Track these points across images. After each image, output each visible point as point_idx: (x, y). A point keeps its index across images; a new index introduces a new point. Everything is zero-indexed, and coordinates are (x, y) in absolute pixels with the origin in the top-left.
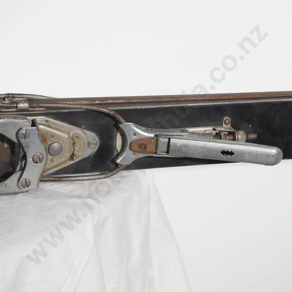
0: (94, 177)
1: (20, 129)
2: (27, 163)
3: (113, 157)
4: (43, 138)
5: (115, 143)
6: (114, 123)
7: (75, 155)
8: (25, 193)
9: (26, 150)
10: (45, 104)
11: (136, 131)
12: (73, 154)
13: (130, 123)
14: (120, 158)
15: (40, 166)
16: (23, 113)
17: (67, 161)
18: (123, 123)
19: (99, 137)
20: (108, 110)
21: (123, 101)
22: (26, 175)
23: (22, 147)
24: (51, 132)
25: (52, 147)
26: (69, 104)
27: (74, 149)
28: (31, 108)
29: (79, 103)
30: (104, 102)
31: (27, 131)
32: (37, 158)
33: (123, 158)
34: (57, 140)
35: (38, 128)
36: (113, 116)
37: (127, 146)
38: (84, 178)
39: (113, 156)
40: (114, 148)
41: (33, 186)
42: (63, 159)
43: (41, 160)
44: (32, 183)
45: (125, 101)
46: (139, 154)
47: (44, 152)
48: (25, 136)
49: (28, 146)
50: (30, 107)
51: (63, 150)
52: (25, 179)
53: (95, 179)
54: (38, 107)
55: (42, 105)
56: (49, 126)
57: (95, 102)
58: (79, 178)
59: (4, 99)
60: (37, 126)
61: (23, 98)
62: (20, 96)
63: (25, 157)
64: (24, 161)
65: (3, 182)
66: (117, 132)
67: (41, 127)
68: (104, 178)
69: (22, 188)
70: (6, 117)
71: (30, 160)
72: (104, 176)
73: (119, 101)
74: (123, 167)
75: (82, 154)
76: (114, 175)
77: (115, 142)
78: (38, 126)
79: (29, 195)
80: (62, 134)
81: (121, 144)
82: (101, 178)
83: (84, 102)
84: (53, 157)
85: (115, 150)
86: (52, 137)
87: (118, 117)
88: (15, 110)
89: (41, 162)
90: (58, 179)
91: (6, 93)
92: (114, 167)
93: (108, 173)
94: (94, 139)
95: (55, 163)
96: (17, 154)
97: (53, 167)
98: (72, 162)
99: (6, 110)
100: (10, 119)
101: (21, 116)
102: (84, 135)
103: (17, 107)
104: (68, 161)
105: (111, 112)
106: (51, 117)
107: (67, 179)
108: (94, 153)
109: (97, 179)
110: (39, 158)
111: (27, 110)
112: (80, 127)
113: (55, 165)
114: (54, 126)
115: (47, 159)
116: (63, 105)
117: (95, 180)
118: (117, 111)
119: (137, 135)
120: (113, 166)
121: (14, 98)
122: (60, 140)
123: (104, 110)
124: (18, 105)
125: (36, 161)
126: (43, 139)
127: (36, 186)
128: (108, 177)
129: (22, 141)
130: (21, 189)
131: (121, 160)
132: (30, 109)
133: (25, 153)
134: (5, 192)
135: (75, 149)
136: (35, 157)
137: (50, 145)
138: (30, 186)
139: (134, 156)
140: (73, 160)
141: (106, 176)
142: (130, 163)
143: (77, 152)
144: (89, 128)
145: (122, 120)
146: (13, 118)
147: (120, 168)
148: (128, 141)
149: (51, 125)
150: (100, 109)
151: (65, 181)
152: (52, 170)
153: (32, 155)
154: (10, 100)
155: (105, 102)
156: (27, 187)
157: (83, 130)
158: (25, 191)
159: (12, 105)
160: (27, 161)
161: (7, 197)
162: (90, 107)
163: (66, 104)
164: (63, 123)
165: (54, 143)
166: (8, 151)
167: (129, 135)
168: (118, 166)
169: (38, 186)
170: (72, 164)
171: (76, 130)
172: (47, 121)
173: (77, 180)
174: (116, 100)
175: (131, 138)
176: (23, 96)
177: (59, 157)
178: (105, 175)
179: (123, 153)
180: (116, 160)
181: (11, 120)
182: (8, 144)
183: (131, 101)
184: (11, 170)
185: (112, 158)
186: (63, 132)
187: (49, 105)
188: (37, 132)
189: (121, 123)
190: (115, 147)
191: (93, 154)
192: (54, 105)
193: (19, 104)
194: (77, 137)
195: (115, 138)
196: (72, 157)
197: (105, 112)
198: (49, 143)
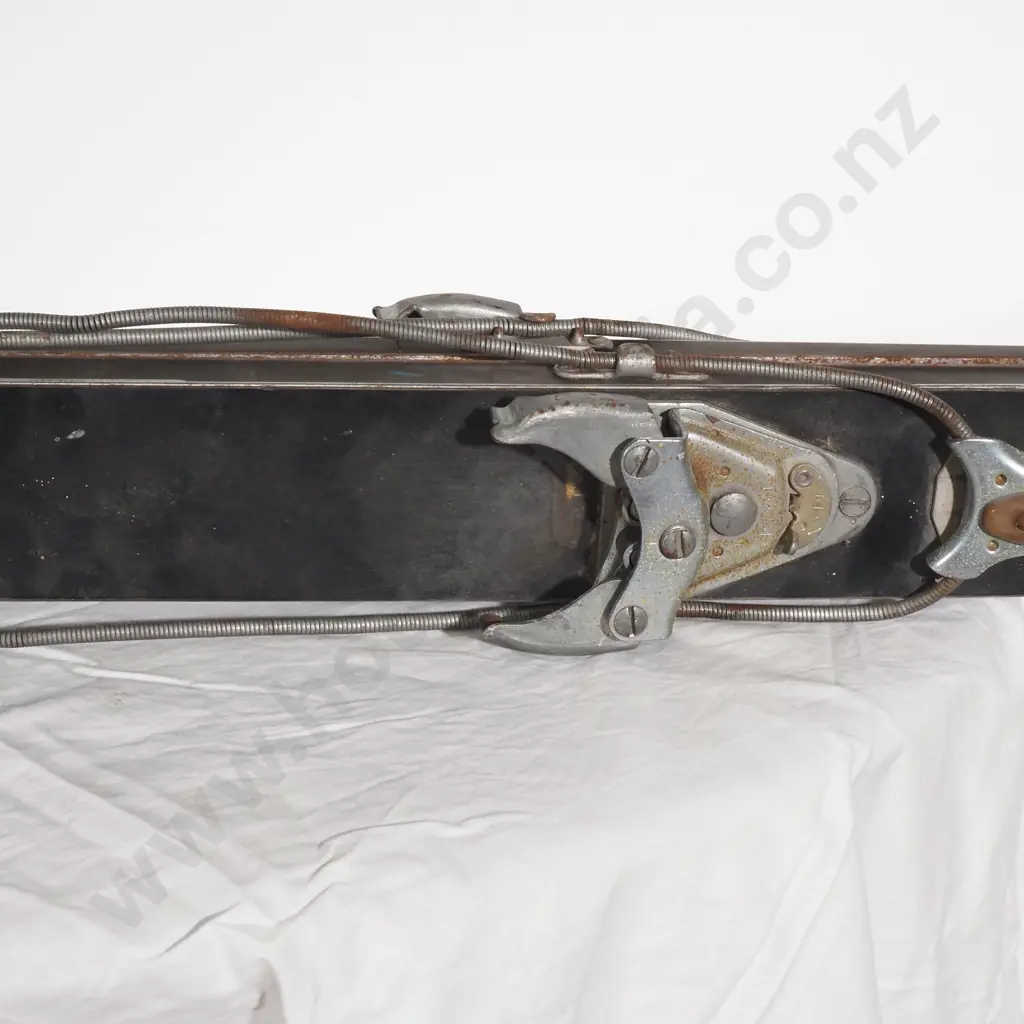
0: (849, 614)
1: (628, 442)
2: (642, 553)
3: (920, 551)
4: (698, 474)
5: (929, 502)
6: (933, 435)
7: (794, 535)
8: (623, 654)
9: (641, 512)
10: (708, 360)
11: (1008, 469)
12: (789, 532)
13: (991, 441)
14: (943, 556)
15: (683, 566)
16: (637, 388)
17: (765, 554)
18: (965, 438)
19: (879, 480)
20: (916, 390)
21: (964, 362)
22: (633, 595)
23: (627, 502)
24: (722, 455)
25: (723, 506)
26: (784, 365)
27: (793, 514)
28: (664, 372)
29: (816, 361)
30: (900, 360)
31: (649, 449)
32: (675, 541)
33: (956, 556)
34: (739, 485)
35: (685, 443)
36: (931, 411)
37: (970, 516)
38: (818, 613)
39: (917, 547)
40: (924, 518)
41: (653, 631)
42: (755, 548)
43: (686, 548)
44: (650, 622)
45: (971, 363)
46: (1011, 545)
47: (699, 521)
48: (643, 466)
49: (648, 500)
50: (659, 368)
51: (758, 517)
52: (631, 609)
53: (852, 621)
54: (685, 370)
55: (697, 365)
56: (718, 436)
57: (869, 361)
58: (800, 614)
59: (570, 336)
60: (681, 436)
61: (631, 336)
62: (621, 329)
63: (633, 534)
64: (631, 547)
65: (559, 613)
66: (940, 466)
67: (692, 436)
68: (885, 618)
69: (618, 636)
70: (584, 402)
71: (650, 545)
72: (885, 610)
73: (950, 362)
74: (953, 586)
75: (819, 533)
76: (918, 609)
77: (929, 498)
78: (685, 433)
79: (638, 661)
80: (758, 465)
81: (950, 508)
82: (873, 617)
83: (834, 360)
84: (724, 538)
85: (926, 527)
86: (725, 471)
87: (950, 416)
88: (609, 375)
89: (686, 553)
90: (729, 612)
91: (576, 317)
92: (921, 584)
93: (898, 604)
94: (862, 484)
95: (726, 559)
96: (605, 522)
97: (718, 570)
98: (783, 559)
99: (580, 376)
100: (595, 406)
101: (632, 399)
102: (831, 471)
103: (615, 367)
104: (770, 555)
105: (926, 400)
106: (725, 405)
107: (760, 613)
108: (855, 532)
109: (861, 620)
110: (682, 540)
111: (648, 380)
112: (818, 444)
113: (726, 566)
114: (731, 436)
115: (705, 544)
116: (767, 368)
117: (855, 623)
118: (947, 396)
119: (1010, 481)
120: (916, 580)
121: (601, 332)
122: (750, 485)
123: (904, 390)
124: (621, 362)
125: (672, 552)
126: (697, 479)
127: (662, 632)
128: (896, 615)
129: (632, 481)
130: (614, 638)
131: (948, 563)
132: (658, 376)
133: (638, 521)
134: (561, 646)
135: (795, 518)
136: (670, 538)
137: (715, 500)
138: (646, 630)
139: (992, 552)
140: (786, 551)
141: (891, 612)
142: (978, 575)
143: (802, 526)
144: (847, 449)
145: (963, 429)
146: (607, 405)
147: (940, 590)
148: (978, 500)
149: (725, 432)
150: (890, 386)
151: (754, 619)
152: (713, 581)
153: (659, 531)
154: (589, 341)
155: (903, 362)
156: (634, 632)
157: (828, 454)
158: (625, 645)
159: (602, 360)
160: (643, 549)
161: (566, 663)
162: (857, 379)
163: (775, 363)
164: (762, 429)
165: (730, 493)
166: (577, 510)
167: (982, 479)
168: (937, 580)
169: (670, 633)
170: (782, 565)
171: (805, 455)
172: (713, 419)
173: (794, 620)
174: (940, 357)
175: (985, 490)
176: (630, 329)
177: (741, 541)
178: (889, 608)
179: (957, 540)
180: (932, 561)
181: (599, 411)
182: (580, 487)
183: (993, 363)
184: (580, 573)
185: (916, 554)
186: (762, 456)
187: (720, 365)
188: (681, 456)
189: (957, 437)
190: (928, 514)
191: (852, 535)
192: (739, 367)
193: (624, 356)
194: (807, 475)
195: (931, 487)
196: (785, 542)
197: (906, 398)
198: (713, 491)
